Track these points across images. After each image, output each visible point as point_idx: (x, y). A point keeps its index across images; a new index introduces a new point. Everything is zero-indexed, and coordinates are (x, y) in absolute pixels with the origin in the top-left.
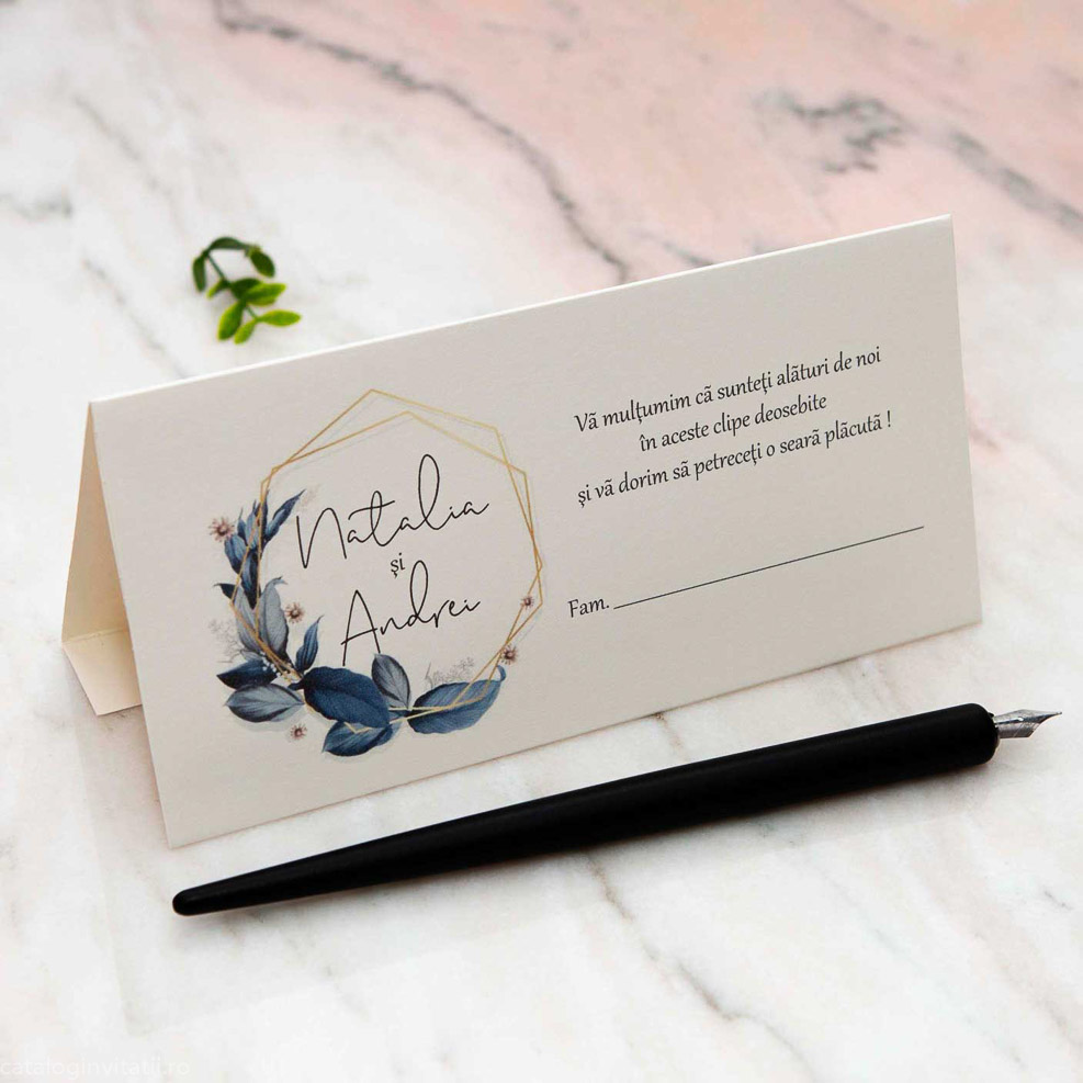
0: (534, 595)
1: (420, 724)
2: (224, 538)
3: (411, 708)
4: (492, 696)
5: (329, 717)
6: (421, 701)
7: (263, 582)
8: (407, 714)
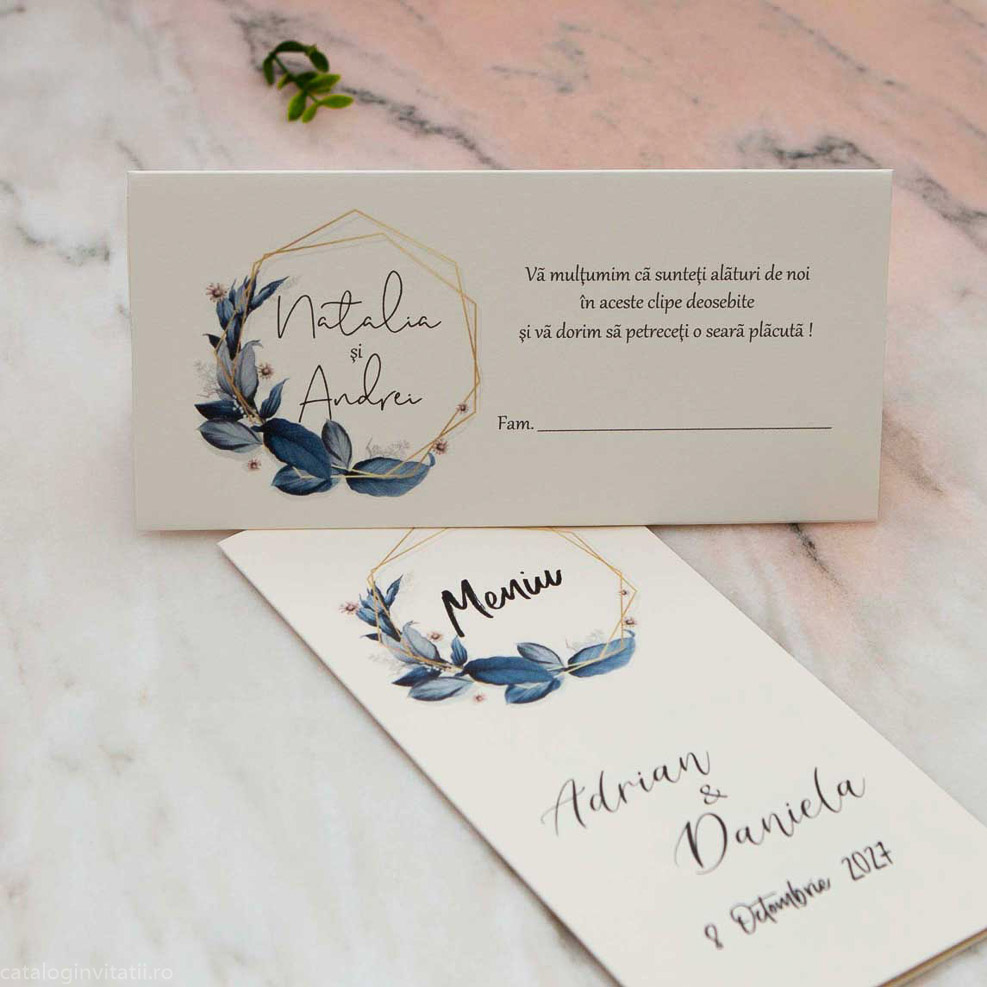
0: (469, 404)
1: (355, 483)
2: (217, 300)
3: (350, 469)
4: (420, 477)
5: (281, 460)
6: (359, 466)
7: (243, 341)
8: (346, 473)
